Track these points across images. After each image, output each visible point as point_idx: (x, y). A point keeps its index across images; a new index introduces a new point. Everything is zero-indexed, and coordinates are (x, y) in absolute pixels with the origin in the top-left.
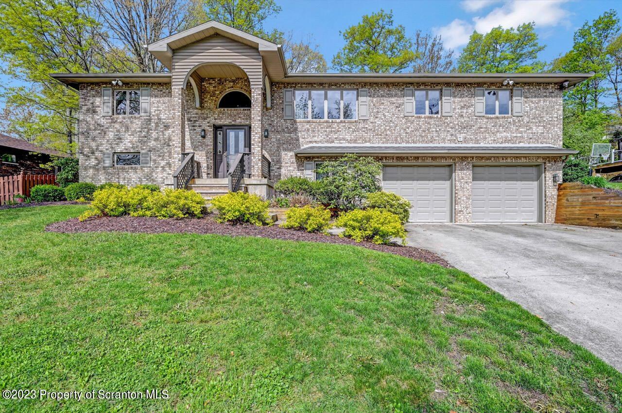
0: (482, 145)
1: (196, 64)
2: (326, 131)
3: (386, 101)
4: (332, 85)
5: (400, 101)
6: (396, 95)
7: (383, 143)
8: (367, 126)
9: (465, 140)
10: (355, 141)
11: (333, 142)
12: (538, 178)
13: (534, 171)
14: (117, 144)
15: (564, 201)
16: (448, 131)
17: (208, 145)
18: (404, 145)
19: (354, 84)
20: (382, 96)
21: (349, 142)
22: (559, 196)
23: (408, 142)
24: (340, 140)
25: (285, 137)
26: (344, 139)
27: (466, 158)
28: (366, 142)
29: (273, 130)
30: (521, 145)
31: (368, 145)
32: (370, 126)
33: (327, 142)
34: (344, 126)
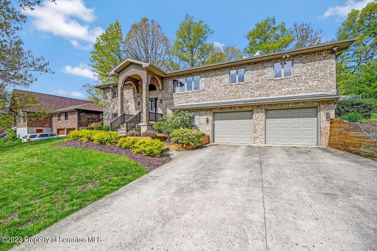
0: (271, 97)
1: (125, 77)
2: (185, 98)
3: (214, 79)
4: (188, 75)
5: (221, 77)
6: (219, 75)
7: (213, 101)
8: (204, 93)
9: (260, 95)
10: (199, 101)
11: (188, 102)
12: (316, 116)
14: (113, 110)
16: (249, 91)
17: (141, 108)
18: (224, 101)
19: (198, 72)
20: (212, 76)
21: (196, 102)
22: (331, 127)
23: (226, 99)
24: (192, 101)
25: (168, 102)
26: (193, 101)
27: (261, 105)
28: (204, 101)
29: (164, 99)
31: (205, 102)
32: (206, 93)
33: (186, 103)
34: (194, 94)
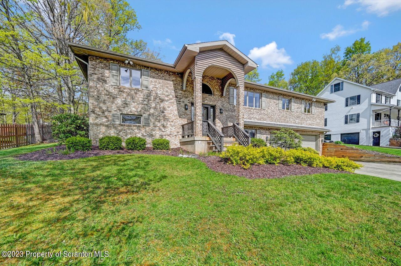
0: (303, 126)
2: (248, 113)
3: (272, 101)
4: (252, 89)
5: (277, 102)
6: (276, 99)
7: (271, 122)
8: (265, 112)
9: (298, 123)
10: (260, 120)
11: (251, 119)
12: (316, 140)
13: (314, 137)
15: (326, 150)
16: (293, 118)
18: (278, 123)
19: (260, 90)
20: (271, 99)
21: (258, 120)
22: (323, 148)
23: (280, 122)
24: (254, 118)
25: (229, 114)
26: (256, 118)
27: (298, 131)
28: (264, 120)
29: (224, 109)
30: (314, 127)
31: (265, 122)
32: (266, 113)
33: (249, 119)
34: (256, 111)
